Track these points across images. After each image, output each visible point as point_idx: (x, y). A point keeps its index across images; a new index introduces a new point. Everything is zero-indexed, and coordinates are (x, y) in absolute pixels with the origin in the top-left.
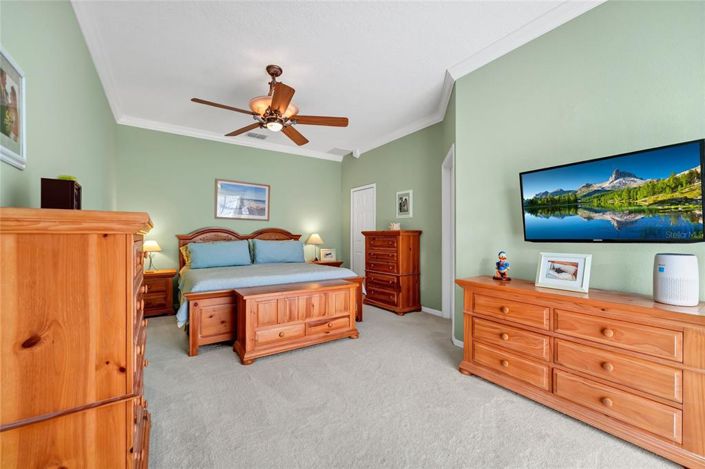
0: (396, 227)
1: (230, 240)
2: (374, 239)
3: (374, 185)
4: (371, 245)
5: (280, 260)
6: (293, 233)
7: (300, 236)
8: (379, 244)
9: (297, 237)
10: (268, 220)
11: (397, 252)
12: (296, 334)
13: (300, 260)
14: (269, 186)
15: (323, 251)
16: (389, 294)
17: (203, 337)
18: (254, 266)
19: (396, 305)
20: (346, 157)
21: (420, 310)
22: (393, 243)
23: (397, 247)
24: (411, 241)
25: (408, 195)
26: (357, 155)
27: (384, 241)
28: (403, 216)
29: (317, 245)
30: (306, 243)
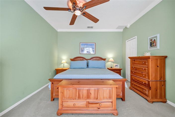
0: (148, 54)
1: (84, 60)
2: (135, 60)
3: (136, 37)
4: (133, 63)
5: (96, 67)
6: (103, 58)
7: (106, 59)
8: (137, 63)
9: (104, 60)
10: (95, 54)
11: (148, 67)
12: (81, 106)
13: (103, 67)
14: (95, 43)
15: (115, 64)
16: (143, 89)
17: (55, 95)
18: (87, 69)
19: (148, 96)
20: (124, 29)
21: (165, 102)
22: (146, 62)
23: (148, 65)
24: (159, 62)
25: (156, 37)
26: (128, 26)
27: (140, 62)
28: (153, 49)
29: (112, 62)
30: (108, 61)
